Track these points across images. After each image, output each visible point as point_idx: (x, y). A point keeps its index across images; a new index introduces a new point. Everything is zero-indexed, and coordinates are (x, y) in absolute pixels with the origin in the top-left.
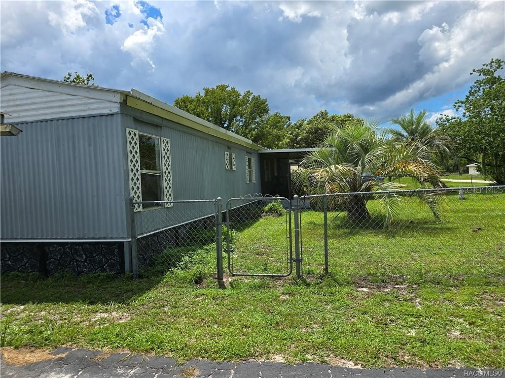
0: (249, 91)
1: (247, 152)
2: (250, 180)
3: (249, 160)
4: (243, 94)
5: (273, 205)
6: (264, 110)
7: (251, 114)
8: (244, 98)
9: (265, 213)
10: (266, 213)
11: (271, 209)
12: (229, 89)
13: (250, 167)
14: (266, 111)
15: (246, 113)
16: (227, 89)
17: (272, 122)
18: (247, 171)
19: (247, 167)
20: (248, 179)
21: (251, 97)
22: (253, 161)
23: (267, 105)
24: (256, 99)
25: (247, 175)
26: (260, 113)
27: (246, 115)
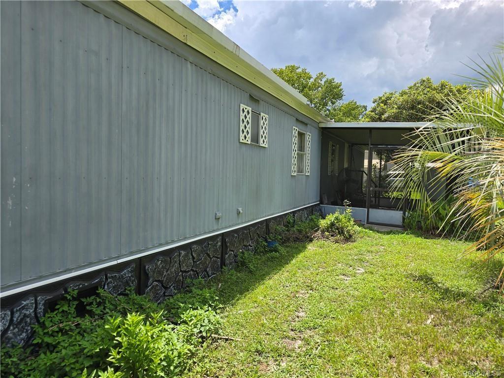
0: (322, 73)
1: (297, 120)
2: (300, 170)
3: (301, 135)
4: (314, 77)
5: (337, 218)
6: (337, 94)
7: (322, 99)
8: (315, 81)
9: (319, 232)
10: (323, 232)
11: (332, 224)
12: (299, 70)
13: (301, 148)
14: (339, 96)
15: (317, 98)
16: (297, 70)
17: (345, 108)
18: (295, 154)
19: (295, 147)
20: (294, 168)
21: (324, 80)
22: (308, 138)
23: (341, 90)
24: (330, 82)
25: (294, 161)
26: (333, 98)
27: (316, 100)
